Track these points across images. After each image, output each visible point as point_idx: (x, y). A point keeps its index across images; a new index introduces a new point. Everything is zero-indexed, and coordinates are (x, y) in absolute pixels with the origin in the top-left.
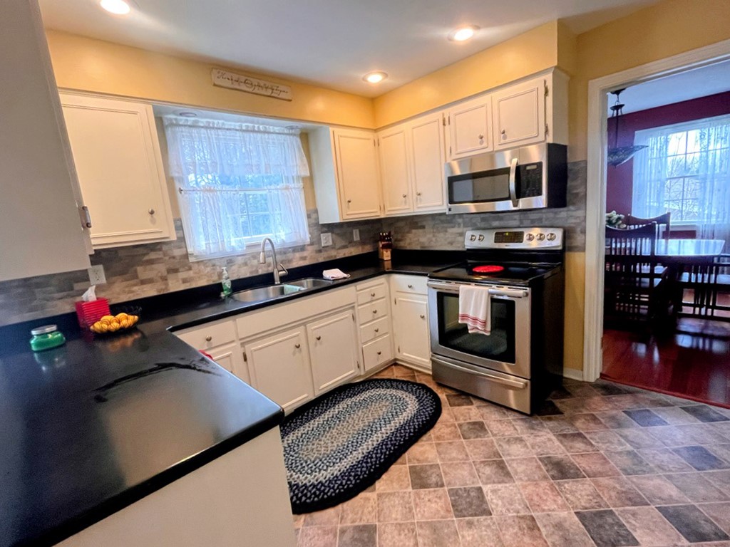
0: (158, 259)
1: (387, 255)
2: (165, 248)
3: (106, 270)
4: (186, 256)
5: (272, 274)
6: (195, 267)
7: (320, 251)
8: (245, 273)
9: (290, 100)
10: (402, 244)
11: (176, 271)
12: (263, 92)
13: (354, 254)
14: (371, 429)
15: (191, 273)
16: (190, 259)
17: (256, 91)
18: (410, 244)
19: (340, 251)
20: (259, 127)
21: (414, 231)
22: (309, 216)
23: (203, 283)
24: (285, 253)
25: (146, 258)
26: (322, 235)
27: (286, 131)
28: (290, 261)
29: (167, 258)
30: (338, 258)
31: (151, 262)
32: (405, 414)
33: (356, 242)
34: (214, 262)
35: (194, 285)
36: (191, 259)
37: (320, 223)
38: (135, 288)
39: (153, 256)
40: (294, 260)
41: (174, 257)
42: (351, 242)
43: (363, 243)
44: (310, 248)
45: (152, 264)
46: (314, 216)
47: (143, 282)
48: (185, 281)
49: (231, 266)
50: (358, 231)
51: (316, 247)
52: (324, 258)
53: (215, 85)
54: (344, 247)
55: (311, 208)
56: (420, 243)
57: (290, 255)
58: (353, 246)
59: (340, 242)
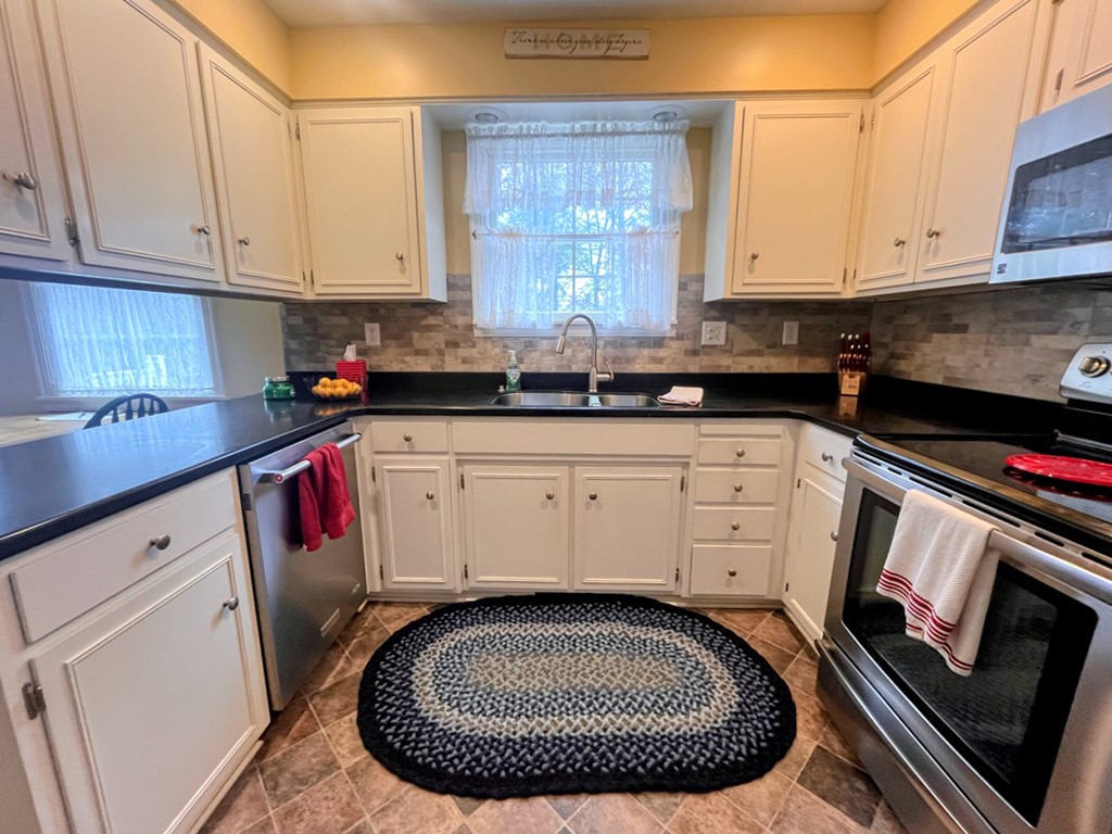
0: (436, 325)
1: (850, 384)
2: (447, 312)
3: (383, 329)
4: (470, 327)
5: (587, 375)
6: (481, 345)
7: (695, 353)
8: (549, 365)
9: (645, 58)
10: (903, 365)
11: (455, 345)
12: (592, 51)
13: (775, 370)
14: (593, 700)
15: (474, 352)
16: (475, 331)
17: (577, 52)
18: (920, 368)
19: (743, 359)
20: (604, 126)
21: (936, 336)
22: (682, 287)
23: (487, 368)
24: (622, 346)
25: (424, 323)
26: (704, 323)
27: (657, 126)
28: (629, 361)
29: (447, 326)
30: (732, 371)
31: (429, 328)
32: (678, 720)
33: (786, 347)
34: (507, 342)
35: (476, 369)
36: (477, 333)
37: (707, 299)
38: (408, 358)
39: (431, 320)
40: (638, 361)
41: (456, 327)
42: (774, 346)
43: (803, 349)
44: (673, 344)
45: (430, 331)
46: (693, 287)
47: (417, 353)
48: (465, 361)
49: (530, 351)
50: (795, 325)
51: (687, 344)
52: (701, 368)
53: (508, 56)
54: (752, 353)
55: (693, 271)
56: (948, 367)
57: (632, 352)
58: (776, 355)
59: (745, 341)
